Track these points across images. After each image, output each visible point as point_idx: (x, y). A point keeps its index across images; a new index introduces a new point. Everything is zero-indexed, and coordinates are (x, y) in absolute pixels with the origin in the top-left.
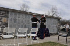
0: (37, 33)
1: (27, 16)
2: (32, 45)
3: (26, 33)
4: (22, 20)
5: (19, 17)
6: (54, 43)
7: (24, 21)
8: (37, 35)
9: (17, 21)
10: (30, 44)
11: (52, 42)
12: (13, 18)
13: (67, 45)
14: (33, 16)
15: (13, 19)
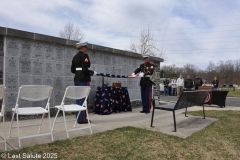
0: (85, 102)
1: (65, 52)
2: (67, 140)
3: (48, 104)
4: (49, 65)
5: (37, 54)
6: (139, 130)
7: (53, 66)
8: (86, 108)
9: (32, 65)
10: (61, 139)
11: (134, 128)
12: (18, 56)
13: (174, 134)
14: (79, 49)
15: (18, 61)
